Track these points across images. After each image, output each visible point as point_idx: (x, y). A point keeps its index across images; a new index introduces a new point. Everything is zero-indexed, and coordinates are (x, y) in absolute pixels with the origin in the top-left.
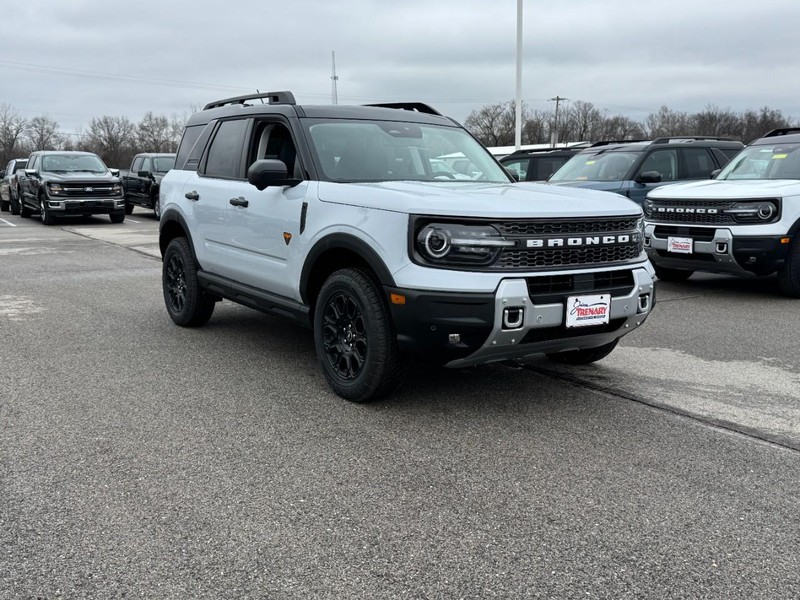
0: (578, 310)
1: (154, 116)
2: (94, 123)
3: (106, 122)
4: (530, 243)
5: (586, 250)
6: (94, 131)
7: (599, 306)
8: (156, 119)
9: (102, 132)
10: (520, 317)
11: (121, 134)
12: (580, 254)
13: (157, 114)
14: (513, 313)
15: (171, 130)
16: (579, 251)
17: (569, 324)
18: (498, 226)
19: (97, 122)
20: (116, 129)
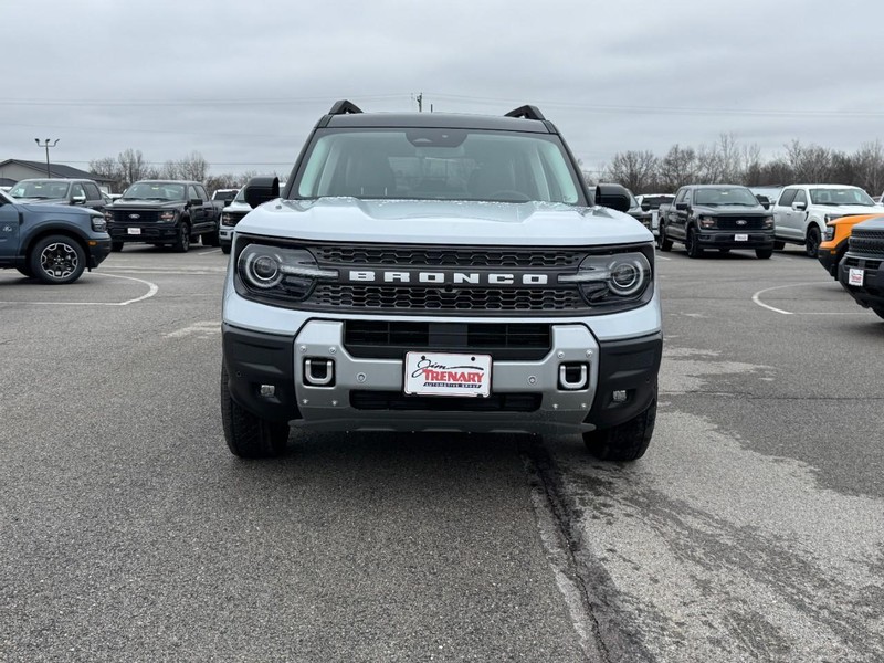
0: (426, 371)
1: (680, 148)
2: (617, 158)
3: (629, 158)
4: (354, 275)
5: (454, 291)
6: (616, 166)
7: (466, 371)
8: (682, 152)
9: (624, 168)
10: (329, 372)
11: (643, 170)
12: (443, 295)
13: (683, 147)
14: (319, 365)
15: (697, 162)
16: (443, 291)
17: (409, 390)
18: (315, 251)
19: (620, 157)
20: (638, 166)
